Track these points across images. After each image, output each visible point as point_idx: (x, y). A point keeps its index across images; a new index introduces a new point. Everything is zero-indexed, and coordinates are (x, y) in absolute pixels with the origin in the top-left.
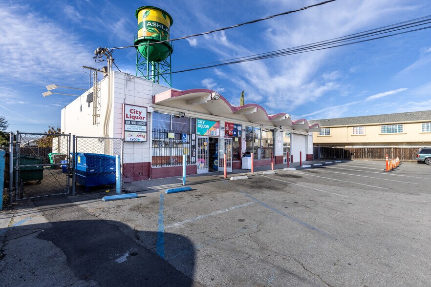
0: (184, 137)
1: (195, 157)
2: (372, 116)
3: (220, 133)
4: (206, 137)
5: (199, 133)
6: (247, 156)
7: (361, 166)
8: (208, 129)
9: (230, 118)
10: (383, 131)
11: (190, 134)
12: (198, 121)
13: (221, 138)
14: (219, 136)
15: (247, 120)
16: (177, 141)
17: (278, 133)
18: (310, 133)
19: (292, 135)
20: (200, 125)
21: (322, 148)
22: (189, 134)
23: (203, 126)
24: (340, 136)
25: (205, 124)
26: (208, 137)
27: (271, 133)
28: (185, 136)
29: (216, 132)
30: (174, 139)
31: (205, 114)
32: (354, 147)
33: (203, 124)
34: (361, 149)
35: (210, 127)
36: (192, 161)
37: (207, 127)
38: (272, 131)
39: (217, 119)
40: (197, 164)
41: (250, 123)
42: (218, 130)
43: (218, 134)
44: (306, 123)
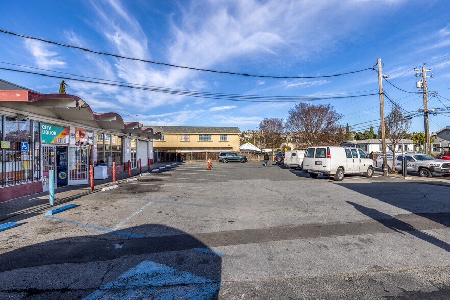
0: (24, 146)
1: (40, 171)
2: (193, 127)
3: (69, 140)
4: (53, 146)
5: (44, 141)
6: (101, 165)
7: (191, 166)
8: (56, 136)
9: (82, 124)
10: (200, 139)
11: (32, 143)
12: (43, 126)
13: (71, 146)
14: (69, 144)
15: (98, 126)
16: (14, 151)
17: (126, 140)
18: (151, 140)
19: (138, 141)
20: (46, 131)
21: (159, 152)
22: (30, 142)
23: (49, 132)
24: (171, 141)
25: (51, 130)
26: (55, 146)
27: (120, 140)
28: (26, 145)
29: (65, 140)
30: (9, 149)
31: (53, 118)
32: (182, 151)
33: (48, 130)
34: (188, 153)
35: (57, 134)
36: (36, 176)
37: (55, 133)
38: (122, 137)
39: (66, 124)
40: (42, 179)
41: (101, 129)
42: (67, 137)
43: (67, 142)
44: (152, 131)
